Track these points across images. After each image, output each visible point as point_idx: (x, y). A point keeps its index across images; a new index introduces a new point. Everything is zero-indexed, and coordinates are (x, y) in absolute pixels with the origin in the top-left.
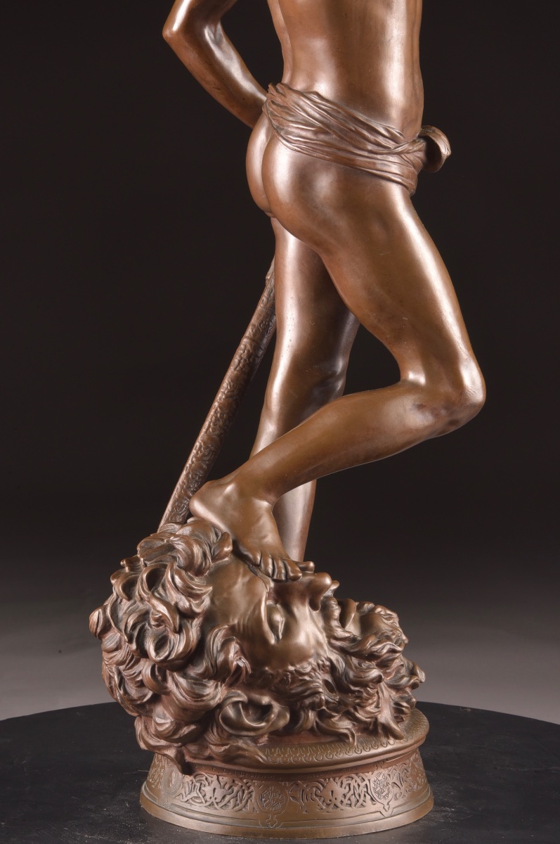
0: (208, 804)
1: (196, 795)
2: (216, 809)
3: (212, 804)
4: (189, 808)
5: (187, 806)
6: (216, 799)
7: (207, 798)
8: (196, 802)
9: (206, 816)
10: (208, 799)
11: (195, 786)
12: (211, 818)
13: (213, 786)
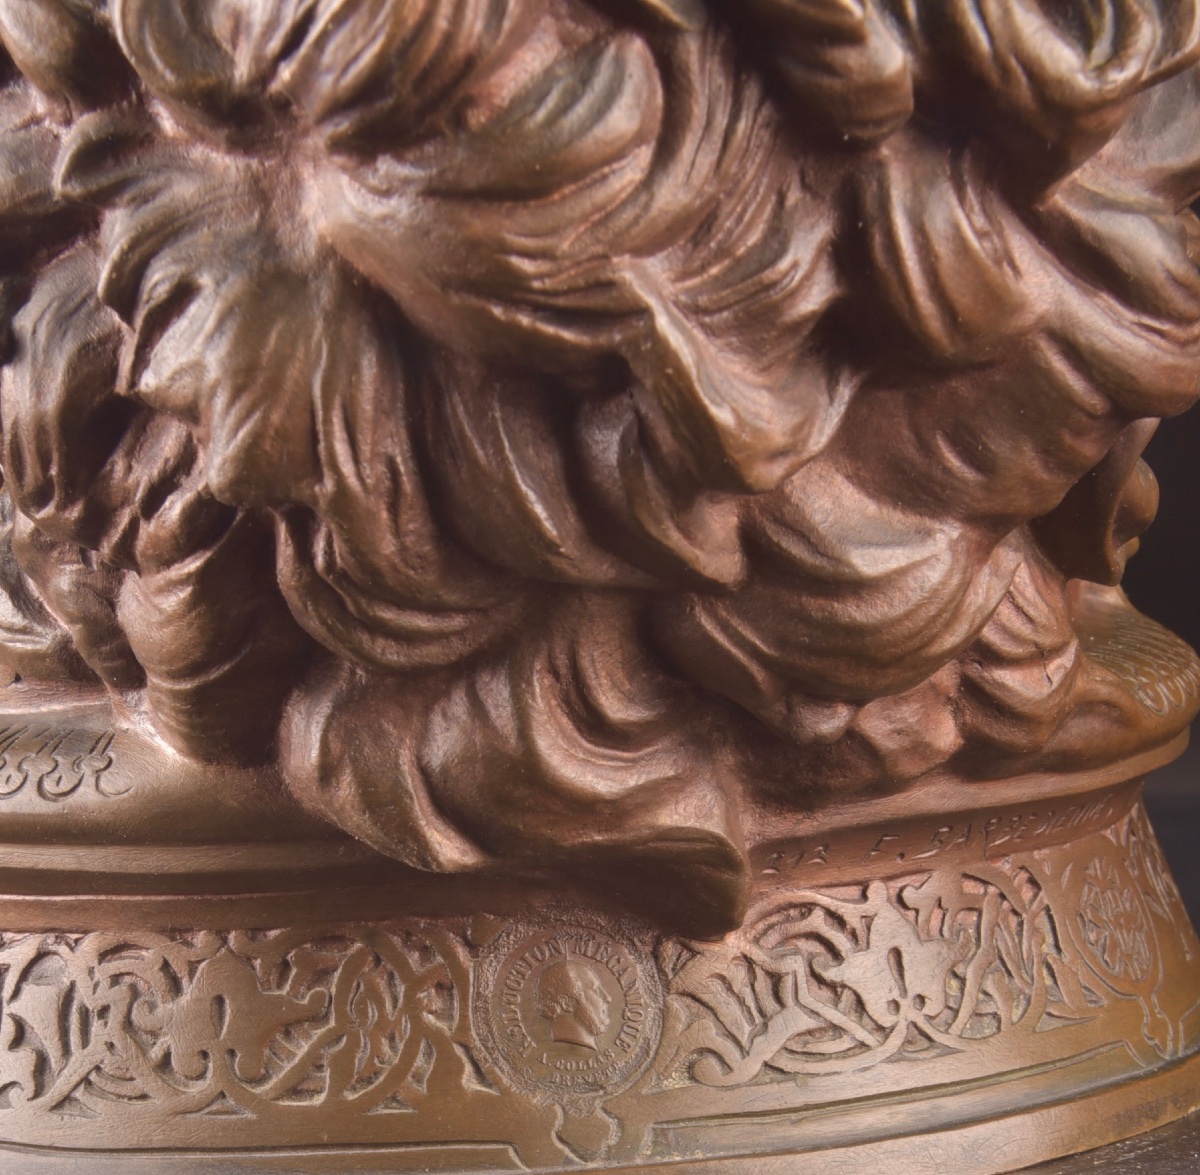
0: (895, 1041)
1: (807, 1023)
2: (949, 1051)
3: (919, 1036)
4: (799, 1100)
5: (789, 1094)
6: (921, 999)
7: (877, 1007)
8: (823, 1057)
9: (923, 1106)
10: (887, 1020)
11: (776, 979)
12: (953, 1105)
13: (881, 942)
